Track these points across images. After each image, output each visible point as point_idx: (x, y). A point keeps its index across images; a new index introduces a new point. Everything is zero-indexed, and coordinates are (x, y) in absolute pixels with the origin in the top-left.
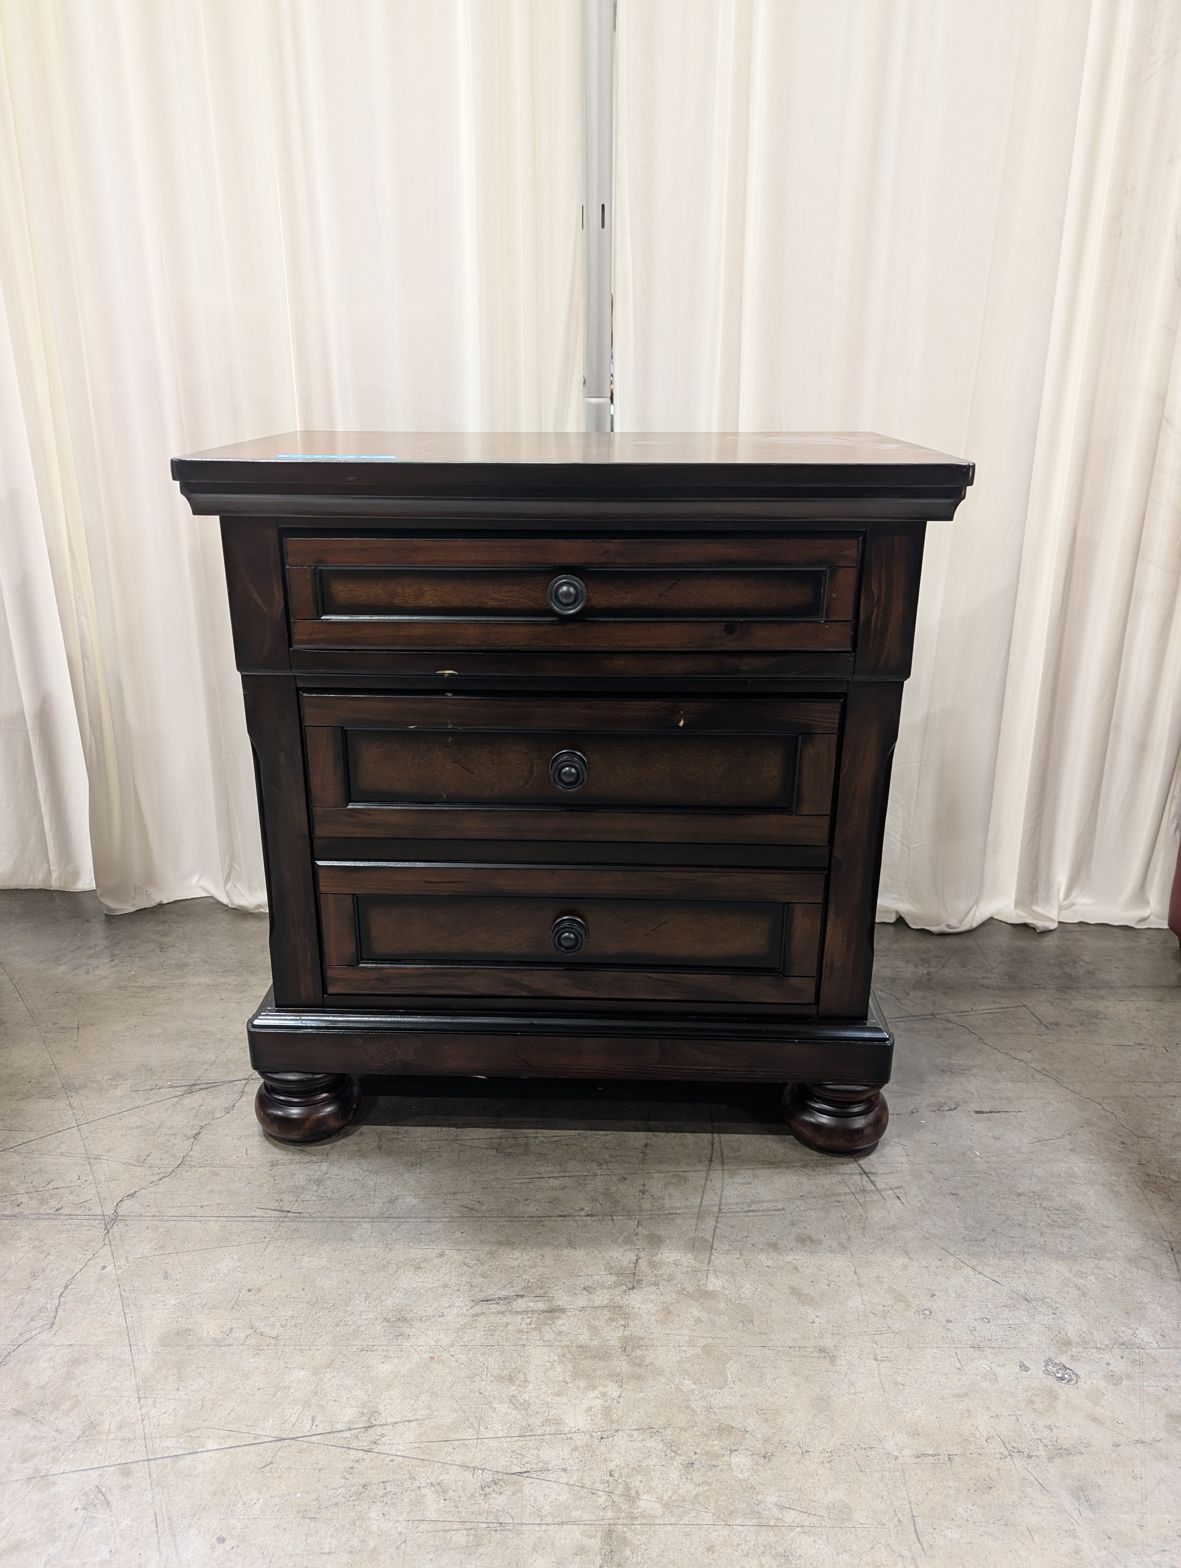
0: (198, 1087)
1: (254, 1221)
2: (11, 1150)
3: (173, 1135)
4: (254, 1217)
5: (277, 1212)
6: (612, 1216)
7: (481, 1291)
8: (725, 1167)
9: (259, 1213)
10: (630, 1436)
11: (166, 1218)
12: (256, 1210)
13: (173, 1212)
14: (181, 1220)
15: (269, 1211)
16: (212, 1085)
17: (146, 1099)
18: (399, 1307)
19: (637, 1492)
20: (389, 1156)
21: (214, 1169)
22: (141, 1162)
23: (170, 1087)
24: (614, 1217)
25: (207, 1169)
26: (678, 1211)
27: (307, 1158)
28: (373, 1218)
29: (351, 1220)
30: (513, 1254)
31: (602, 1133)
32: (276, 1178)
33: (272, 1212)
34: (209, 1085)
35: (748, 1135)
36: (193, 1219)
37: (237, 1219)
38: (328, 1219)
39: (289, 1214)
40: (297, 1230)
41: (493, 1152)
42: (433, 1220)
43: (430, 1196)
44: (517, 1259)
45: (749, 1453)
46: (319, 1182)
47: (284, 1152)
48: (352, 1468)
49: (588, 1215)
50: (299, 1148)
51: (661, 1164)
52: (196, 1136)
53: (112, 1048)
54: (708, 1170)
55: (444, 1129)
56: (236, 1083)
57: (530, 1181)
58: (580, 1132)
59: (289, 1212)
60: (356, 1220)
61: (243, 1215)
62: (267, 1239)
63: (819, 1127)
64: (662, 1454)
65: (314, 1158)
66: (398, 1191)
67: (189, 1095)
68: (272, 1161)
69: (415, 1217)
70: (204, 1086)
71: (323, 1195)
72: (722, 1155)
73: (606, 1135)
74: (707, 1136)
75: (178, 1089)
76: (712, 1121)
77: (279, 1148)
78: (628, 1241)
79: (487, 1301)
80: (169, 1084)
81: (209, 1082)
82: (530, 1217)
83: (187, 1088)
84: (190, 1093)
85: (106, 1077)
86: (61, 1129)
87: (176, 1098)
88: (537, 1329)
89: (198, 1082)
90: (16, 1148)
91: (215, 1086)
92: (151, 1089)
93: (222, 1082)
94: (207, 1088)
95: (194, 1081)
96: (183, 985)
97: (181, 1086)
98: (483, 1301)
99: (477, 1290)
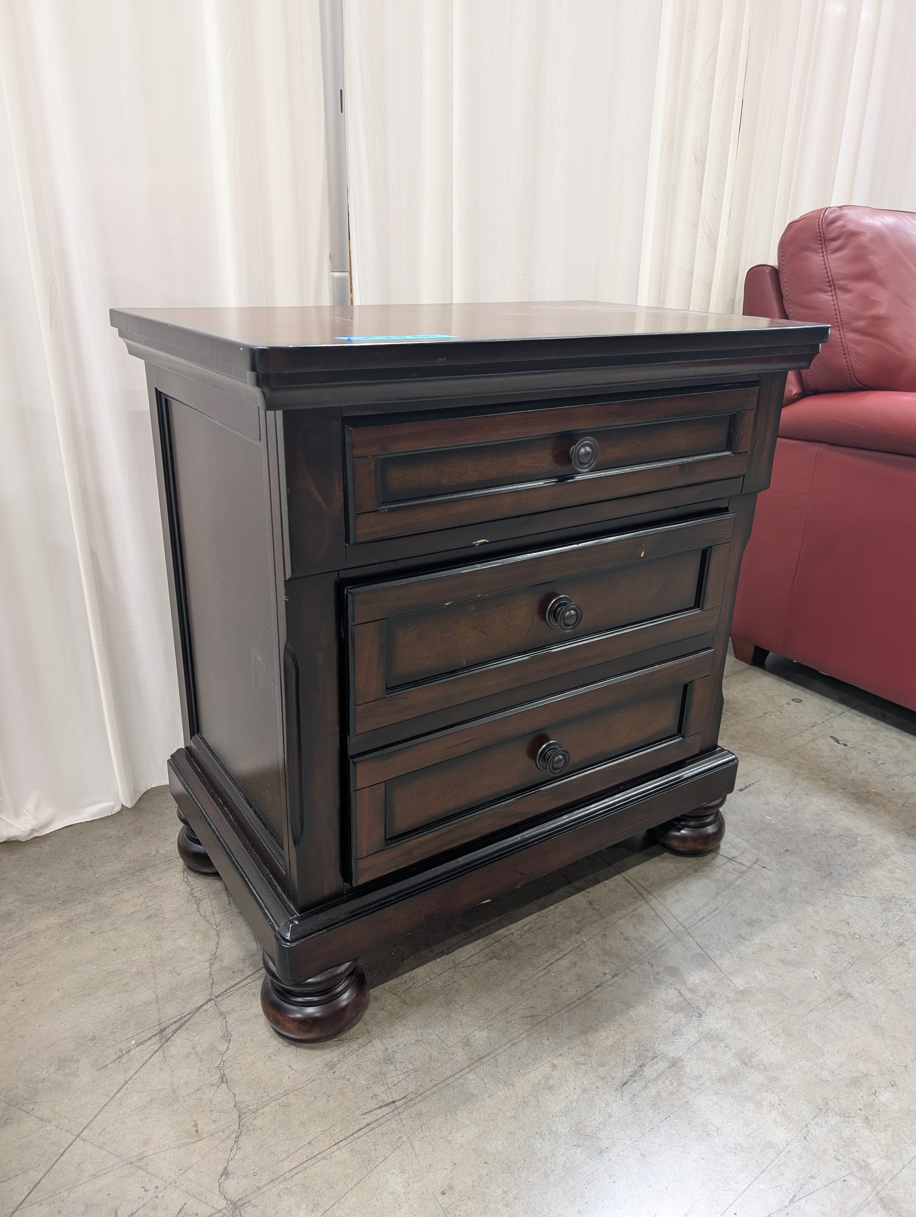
0: (169, 1031)
1: (373, 1128)
2: (25, 1205)
3: (198, 1090)
4: (368, 1125)
5: (384, 1108)
6: (628, 968)
7: (613, 1078)
8: (655, 895)
9: (369, 1118)
10: (817, 1124)
11: (288, 1175)
12: (363, 1117)
13: (287, 1165)
14: (305, 1169)
15: (377, 1111)
16: (182, 1021)
17: (126, 1070)
18: (573, 1129)
19: (864, 1161)
20: (420, 1005)
21: (280, 1101)
22: (196, 1134)
23: (138, 1045)
24: (631, 968)
25: (272, 1104)
26: (663, 942)
27: (355, 1045)
28: (469, 1066)
29: (453, 1079)
30: (600, 1035)
31: (552, 907)
32: (348, 1077)
33: (380, 1110)
34: (179, 1024)
35: (642, 864)
36: (314, 1160)
37: (356, 1135)
38: (435, 1089)
39: (397, 1103)
40: (420, 1115)
41: (495, 961)
42: (516, 1041)
43: (491, 1023)
44: (607, 1038)
45: (883, 1089)
46: (389, 1060)
47: (327, 1051)
49: (614, 977)
50: (336, 1039)
51: (614, 912)
52: (223, 1079)
53: (22, 1037)
54: (647, 902)
55: (438, 960)
56: (204, 1007)
57: (546, 970)
58: (537, 914)
59: (394, 1102)
60: (458, 1076)
61: (357, 1128)
62: (405, 1138)
63: (683, 838)
64: (846, 1124)
65: (361, 1041)
66: (462, 1032)
67: (169, 1043)
68: (326, 1065)
69: (500, 1047)
70: (174, 1027)
71: (406, 1070)
72: (642, 887)
73: (556, 907)
74: (618, 877)
75: (149, 1042)
76: (610, 865)
77: (318, 1049)
78: (659, 982)
79: (626, 1083)
80: (133, 1042)
81: (175, 1019)
82: (579, 999)
83: (158, 1037)
84: (167, 1040)
85: (52, 1069)
86: (62, 1151)
87: (158, 1053)
88: (681, 1084)
89: (163, 1026)
90: (28, 1199)
91: (186, 1022)
92: (120, 1057)
93: (188, 1014)
94: (181, 1027)
95: (157, 1027)
96: (29, 935)
97: (149, 1039)
98: (623, 1085)
99: (609, 1079)
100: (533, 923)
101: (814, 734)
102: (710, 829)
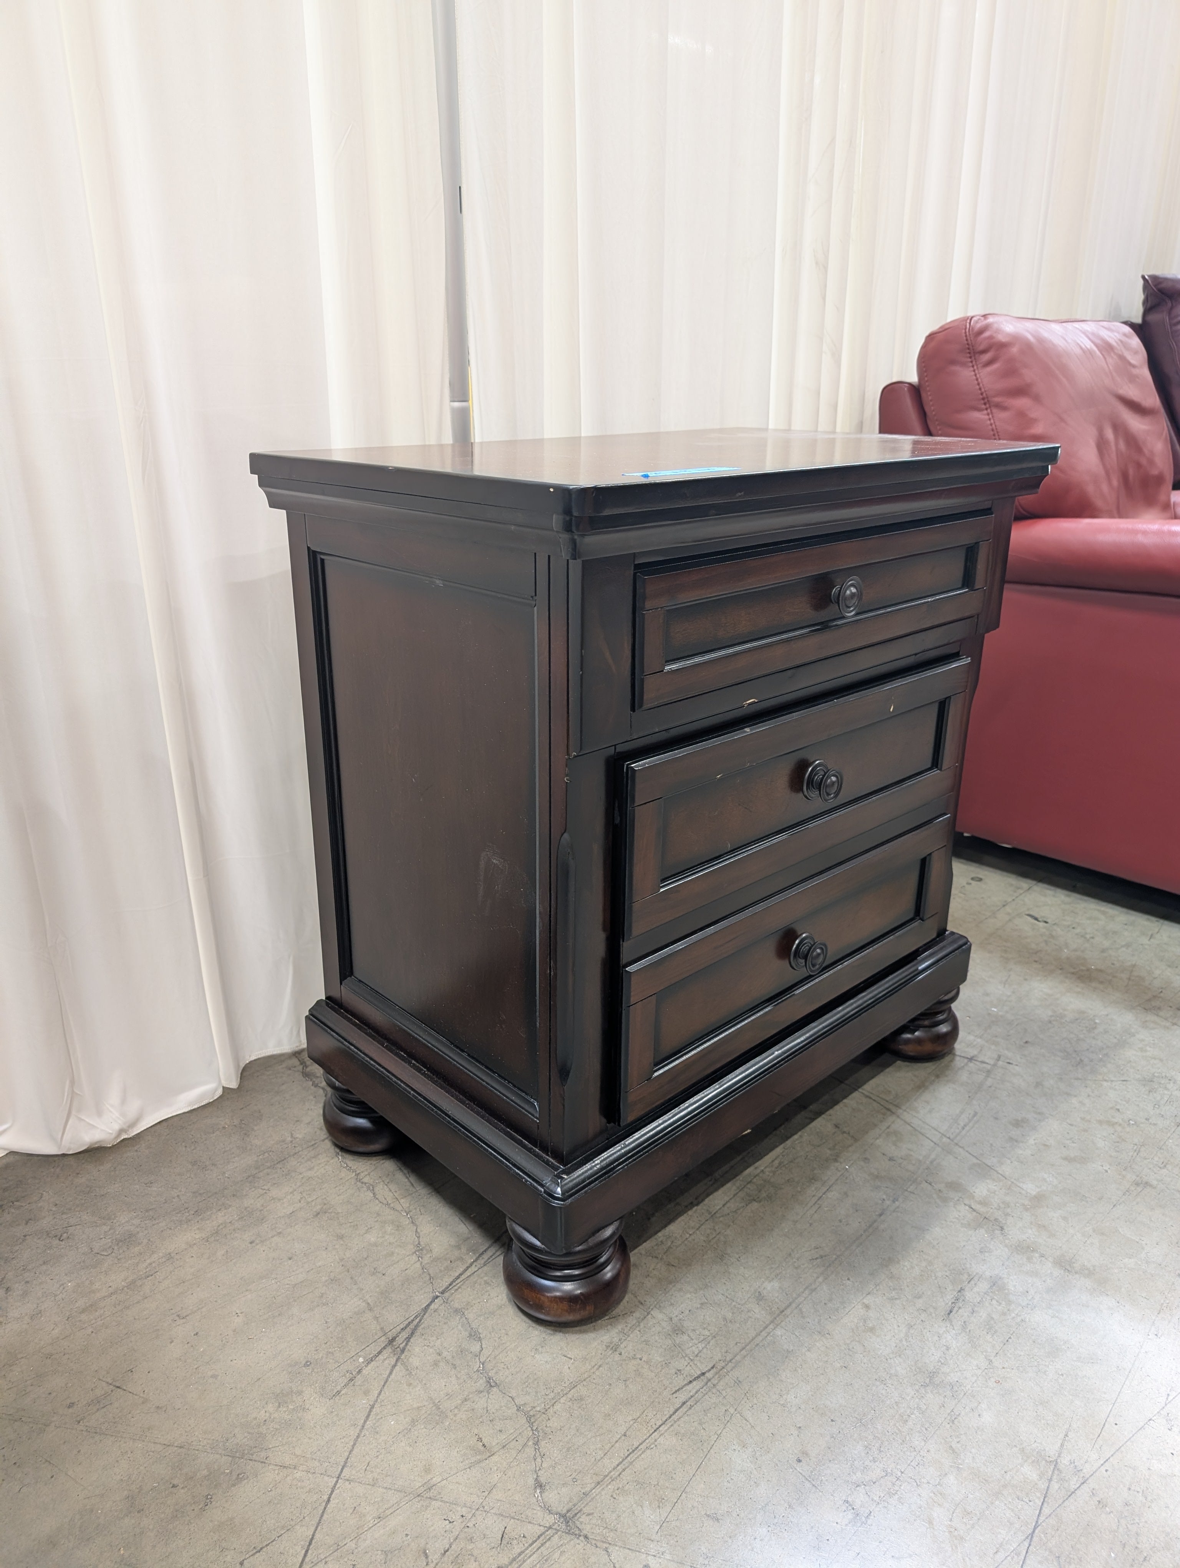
0: (400, 1340)
1: (691, 1406)
3: (466, 1400)
4: (684, 1403)
5: (695, 1383)
6: (907, 1190)
7: (935, 1308)
8: (904, 1108)
9: (682, 1396)
11: (614, 1474)
12: (675, 1395)
13: (608, 1464)
14: (631, 1463)
15: (687, 1387)
16: (412, 1326)
17: (366, 1393)
18: (913, 1368)
20: (690, 1265)
21: (570, 1396)
22: (485, 1450)
23: (369, 1361)
24: (909, 1190)
25: (562, 1401)
26: (932, 1157)
27: (632, 1320)
28: (772, 1322)
29: (760, 1338)
30: (904, 1266)
31: (796, 1137)
32: (639, 1356)
33: (691, 1386)
34: (408, 1330)
35: (877, 1077)
36: (637, 1453)
37: (675, 1417)
38: (744, 1352)
39: (707, 1375)
40: (738, 1382)
41: (755, 1205)
42: (813, 1287)
43: (778, 1271)
44: (912, 1267)
46: (678, 1330)
47: (602, 1332)
48: (1099, 1502)
49: (894, 1202)
50: (607, 1317)
51: (867, 1133)
52: (491, 1384)
53: (214, 1376)
54: (898, 1117)
55: (690, 1213)
56: (432, 1307)
57: (817, 1206)
58: (782, 1146)
59: (703, 1374)
60: (764, 1334)
61: (672, 1410)
62: (732, 1410)
63: (919, 1041)
65: (637, 1314)
66: (750, 1286)
67: (406, 1353)
68: (607, 1347)
69: (799, 1295)
70: (404, 1335)
71: (702, 1337)
72: (887, 1101)
73: (801, 1136)
74: (855, 1094)
75: (381, 1357)
76: (842, 1082)
77: (591, 1332)
78: (945, 1200)
79: (951, 1312)
80: (361, 1360)
81: (402, 1326)
82: (865, 1231)
83: (389, 1350)
84: (403, 1351)
85: (270, 1408)
86: (326, 1497)
87: (397, 1368)
88: (1010, 1302)
89: (390, 1335)
90: (307, 1559)
91: (417, 1326)
92: (351, 1380)
93: (416, 1317)
94: (413, 1333)
95: (383, 1338)
96: (169, 1257)
97: (380, 1353)
98: (949, 1314)
99: (932, 1310)
100: (781, 1157)
101: (1009, 914)
102: (944, 1028)
